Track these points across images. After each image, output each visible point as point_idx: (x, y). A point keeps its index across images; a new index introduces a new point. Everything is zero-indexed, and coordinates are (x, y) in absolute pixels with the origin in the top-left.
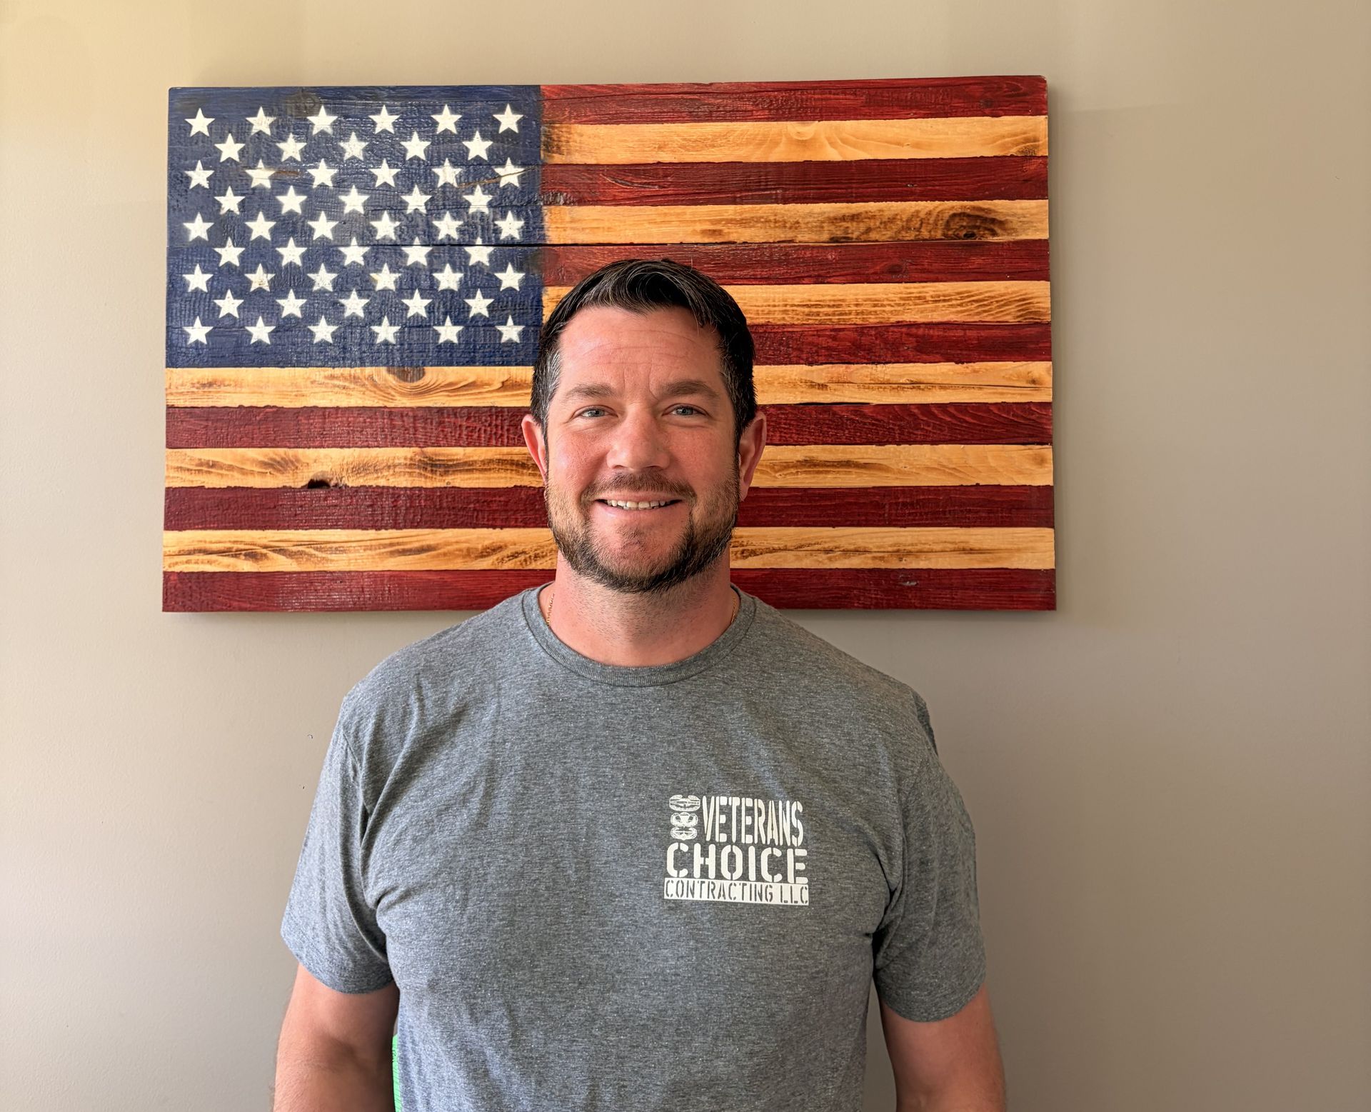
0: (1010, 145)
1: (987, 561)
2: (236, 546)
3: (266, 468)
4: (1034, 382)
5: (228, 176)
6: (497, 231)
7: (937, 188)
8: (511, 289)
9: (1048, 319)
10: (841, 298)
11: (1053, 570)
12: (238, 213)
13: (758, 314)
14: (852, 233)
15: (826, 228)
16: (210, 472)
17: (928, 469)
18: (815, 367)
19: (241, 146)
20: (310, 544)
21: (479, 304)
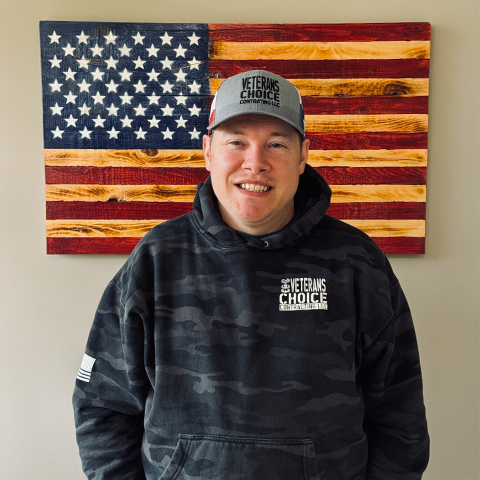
0: (413, 54)
1: (397, 234)
2: (78, 226)
3: (90, 193)
4: (419, 158)
5: (69, 62)
6: (189, 89)
7: (381, 72)
8: (195, 116)
9: (427, 131)
10: (339, 121)
12: (74, 80)
14: (344, 92)
15: (333, 90)
16: (65, 195)
17: (373, 195)
18: (327, 151)
19: (74, 49)
20: (111, 226)
21: (181, 123)
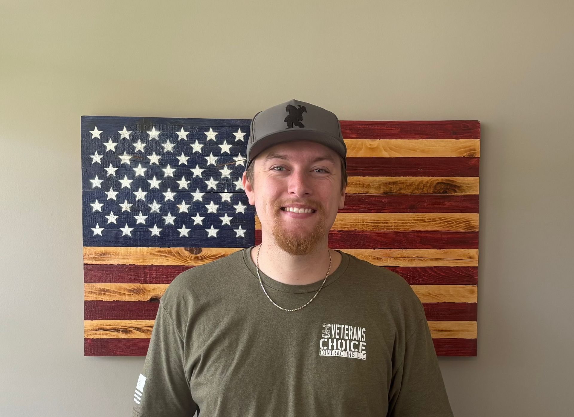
0: (463, 152)
1: (448, 335)
2: (117, 327)
3: (131, 293)
4: (470, 258)
5: (110, 158)
6: (235, 186)
7: (431, 170)
8: (240, 213)
9: (477, 230)
10: (388, 219)
11: (476, 339)
12: (115, 176)
13: (351, 226)
14: (393, 190)
15: (382, 188)
16: (105, 294)
17: (424, 295)
18: (376, 250)
19: (116, 144)
21: (226, 220)
